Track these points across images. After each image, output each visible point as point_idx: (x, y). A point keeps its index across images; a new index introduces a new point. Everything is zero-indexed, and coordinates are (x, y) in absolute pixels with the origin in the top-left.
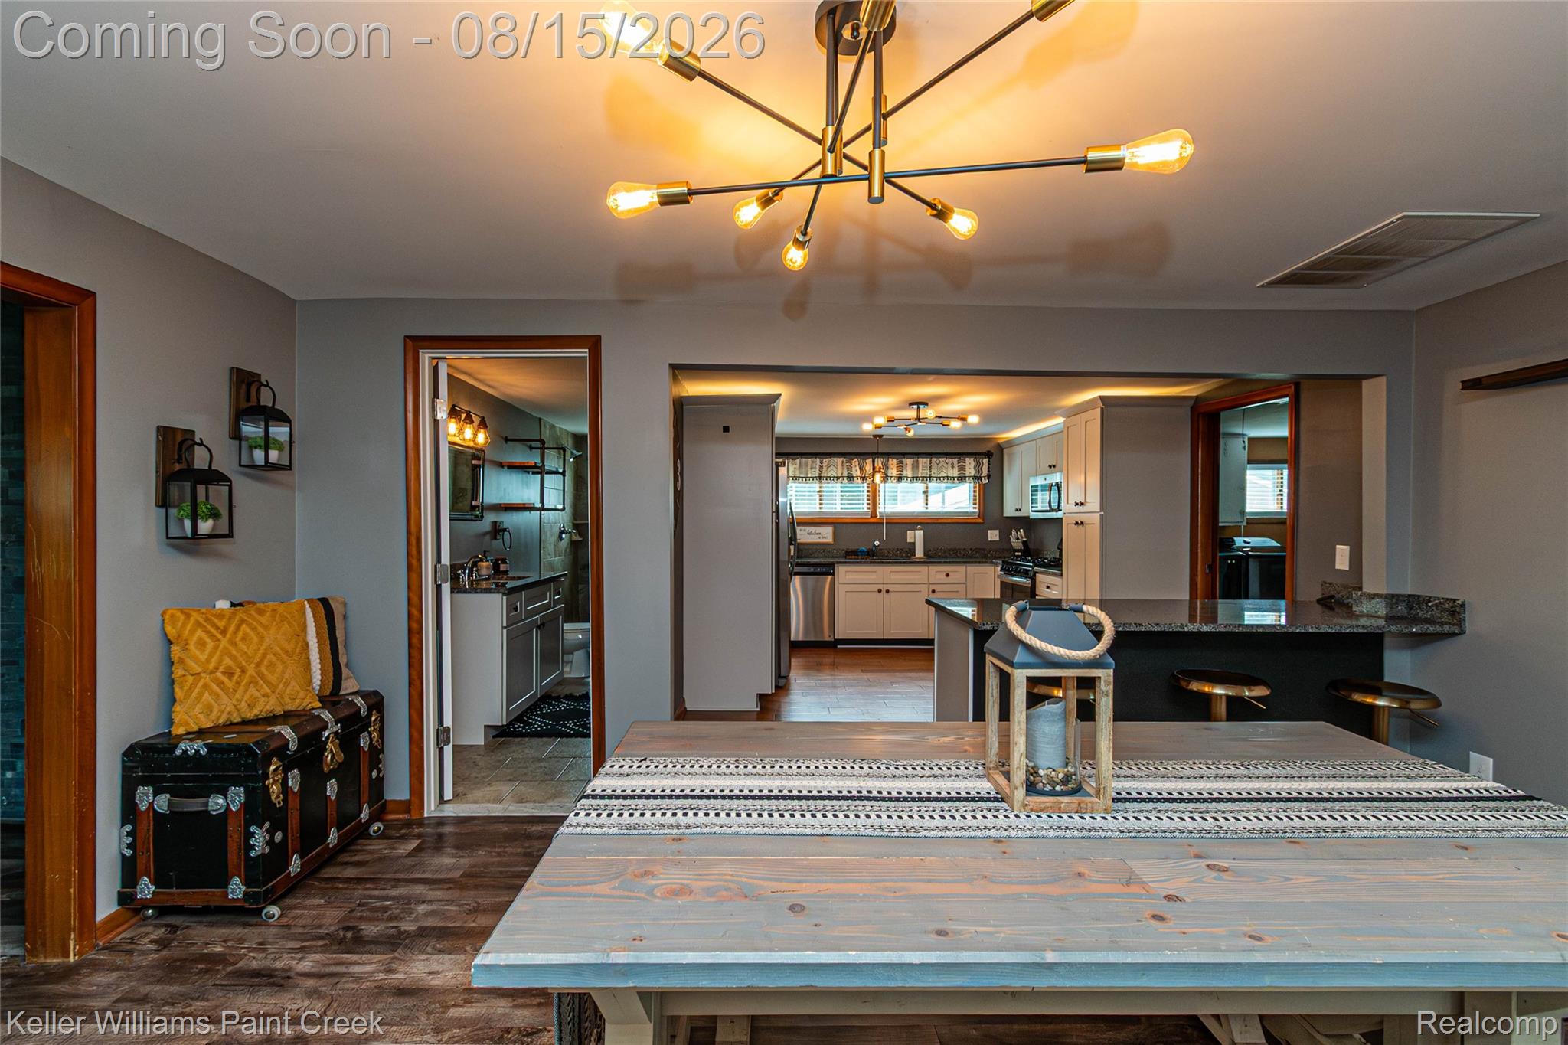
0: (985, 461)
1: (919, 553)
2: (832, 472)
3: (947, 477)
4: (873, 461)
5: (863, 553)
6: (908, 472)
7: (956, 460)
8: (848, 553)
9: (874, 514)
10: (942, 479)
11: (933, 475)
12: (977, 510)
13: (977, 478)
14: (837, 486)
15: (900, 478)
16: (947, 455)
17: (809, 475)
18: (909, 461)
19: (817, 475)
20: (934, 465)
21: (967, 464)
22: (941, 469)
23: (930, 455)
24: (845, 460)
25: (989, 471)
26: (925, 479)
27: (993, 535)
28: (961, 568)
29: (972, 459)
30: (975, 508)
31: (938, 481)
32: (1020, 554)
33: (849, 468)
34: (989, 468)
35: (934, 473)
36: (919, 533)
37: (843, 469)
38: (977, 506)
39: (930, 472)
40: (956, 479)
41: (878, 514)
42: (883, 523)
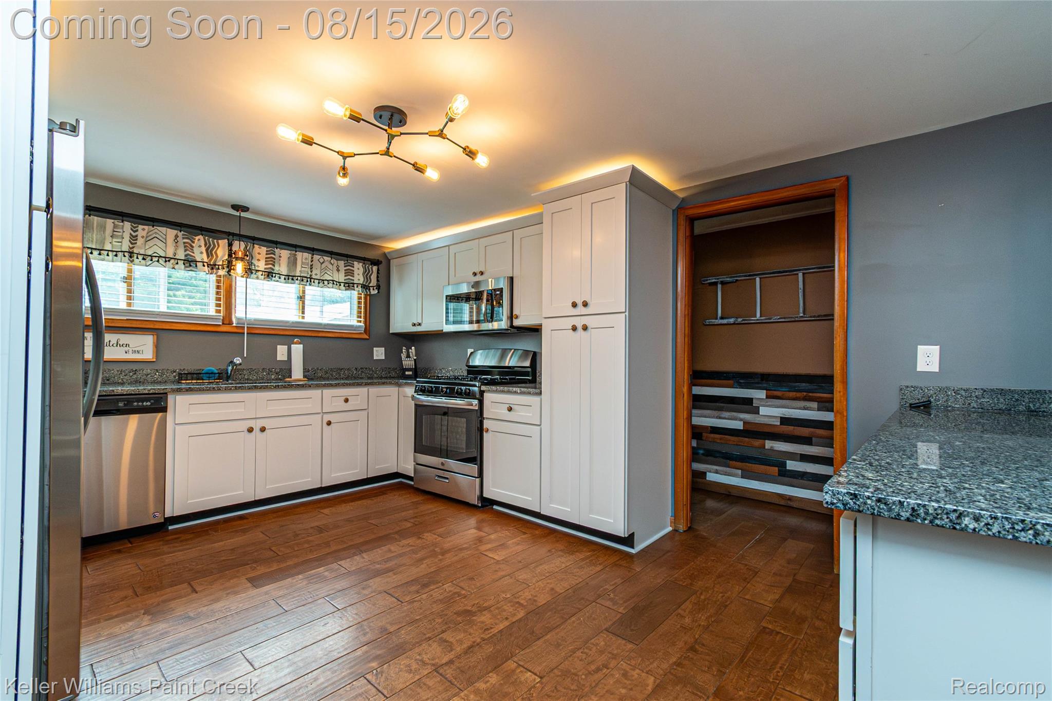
0: (375, 268)
1: (297, 373)
2: (156, 248)
3: (333, 281)
4: (230, 245)
5: (210, 374)
6: (282, 268)
7: (343, 262)
8: (182, 376)
9: (227, 320)
10: (326, 282)
11: (314, 277)
12: (362, 324)
13: (365, 287)
14: (160, 272)
15: (269, 275)
16: (331, 254)
17: (108, 247)
18: (285, 254)
19: (125, 247)
20: (316, 264)
21: (355, 269)
22: (324, 271)
23: (312, 250)
24: (180, 234)
25: (378, 281)
26: (305, 280)
27: (379, 353)
28: (363, 391)
29: (361, 264)
30: (360, 322)
31: (321, 284)
32: (410, 373)
33: (189, 247)
34: (378, 277)
35: (316, 273)
36: (298, 349)
37: (176, 247)
38: (362, 319)
39: (311, 272)
40: (342, 284)
41: (234, 320)
42: (244, 333)
